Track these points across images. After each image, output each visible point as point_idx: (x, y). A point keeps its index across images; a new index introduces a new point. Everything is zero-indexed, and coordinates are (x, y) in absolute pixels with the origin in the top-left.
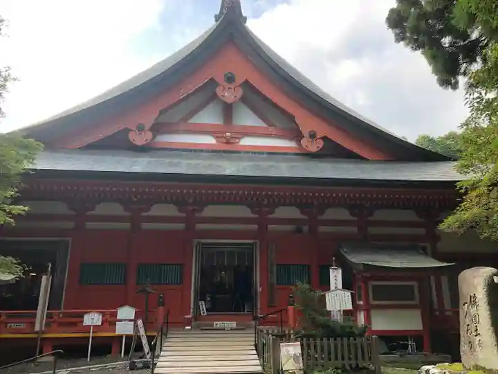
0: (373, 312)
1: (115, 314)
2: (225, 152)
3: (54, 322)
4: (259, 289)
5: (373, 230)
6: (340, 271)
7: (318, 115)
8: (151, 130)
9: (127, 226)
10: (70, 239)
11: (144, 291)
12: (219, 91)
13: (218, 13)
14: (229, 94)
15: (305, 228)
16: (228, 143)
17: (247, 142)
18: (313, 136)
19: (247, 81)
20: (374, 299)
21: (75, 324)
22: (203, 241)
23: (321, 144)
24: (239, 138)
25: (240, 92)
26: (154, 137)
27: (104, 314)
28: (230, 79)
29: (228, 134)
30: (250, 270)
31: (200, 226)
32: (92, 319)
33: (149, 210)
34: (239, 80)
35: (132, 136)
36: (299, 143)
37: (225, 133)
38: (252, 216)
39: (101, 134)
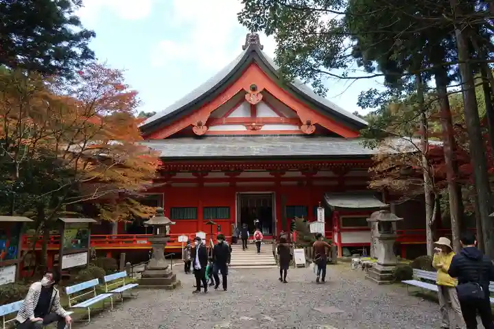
0: (342, 234)
2: (252, 136)
4: (276, 221)
5: (348, 183)
6: (323, 210)
7: (311, 110)
8: (205, 125)
9: (195, 184)
10: (163, 194)
11: (210, 223)
12: (247, 97)
13: (244, 44)
14: (253, 99)
15: (305, 183)
16: (254, 129)
17: (266, 128)
18: (309, 124)
19: (265, 89)
20: (344, 226)
22: (241, 193)
23: (314, 128)
24: (261, 126)
25: (261, 97)
26: (208, 128)
27: (188, 236)
28: (254, 89)
29: (254, 124)
30: (270, 210)
31: (239, 184)
32: (183, 239)
33: (207, 175)
34: (260, 89)
35: (195, 130)
36: (300, 128)
37: (252, 123)
38: (270, 176)
39: (176, 129)
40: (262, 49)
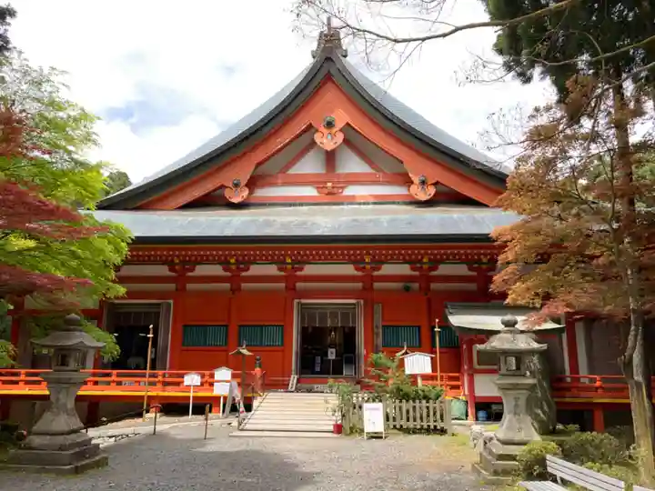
0: (476, 378)
1: (212, 376)
2: (326, 204)
3: (159, 382)
4: (363, 352)
8: (246, 185)
9: (227, 286)
10: (171, 301)
11: (240, 353)
12: (317, 138)
13: (315, 49)
14: (328, 141)
15: (415, 285)
16: (329, 194)
17: (350, 191)
18: (423, 182)
19: (348, 124)
20: (479, 364)
21: (178, 384)
22: (302, 301)
23: (432, 191)
24: (343, 188)
25: (340, 138)
26: (251, 193)
27: (203, 376)
28: (330, 125)
29: (329, 184)
31: (299, 285)
32: (192, 379)
33: (248, 269)
34: (339, 125)
35: (227, 193)
36: (409, 190)
37: (326, 183)
38: (356, 273)
39: (197, 193)
40: (345, 56)
